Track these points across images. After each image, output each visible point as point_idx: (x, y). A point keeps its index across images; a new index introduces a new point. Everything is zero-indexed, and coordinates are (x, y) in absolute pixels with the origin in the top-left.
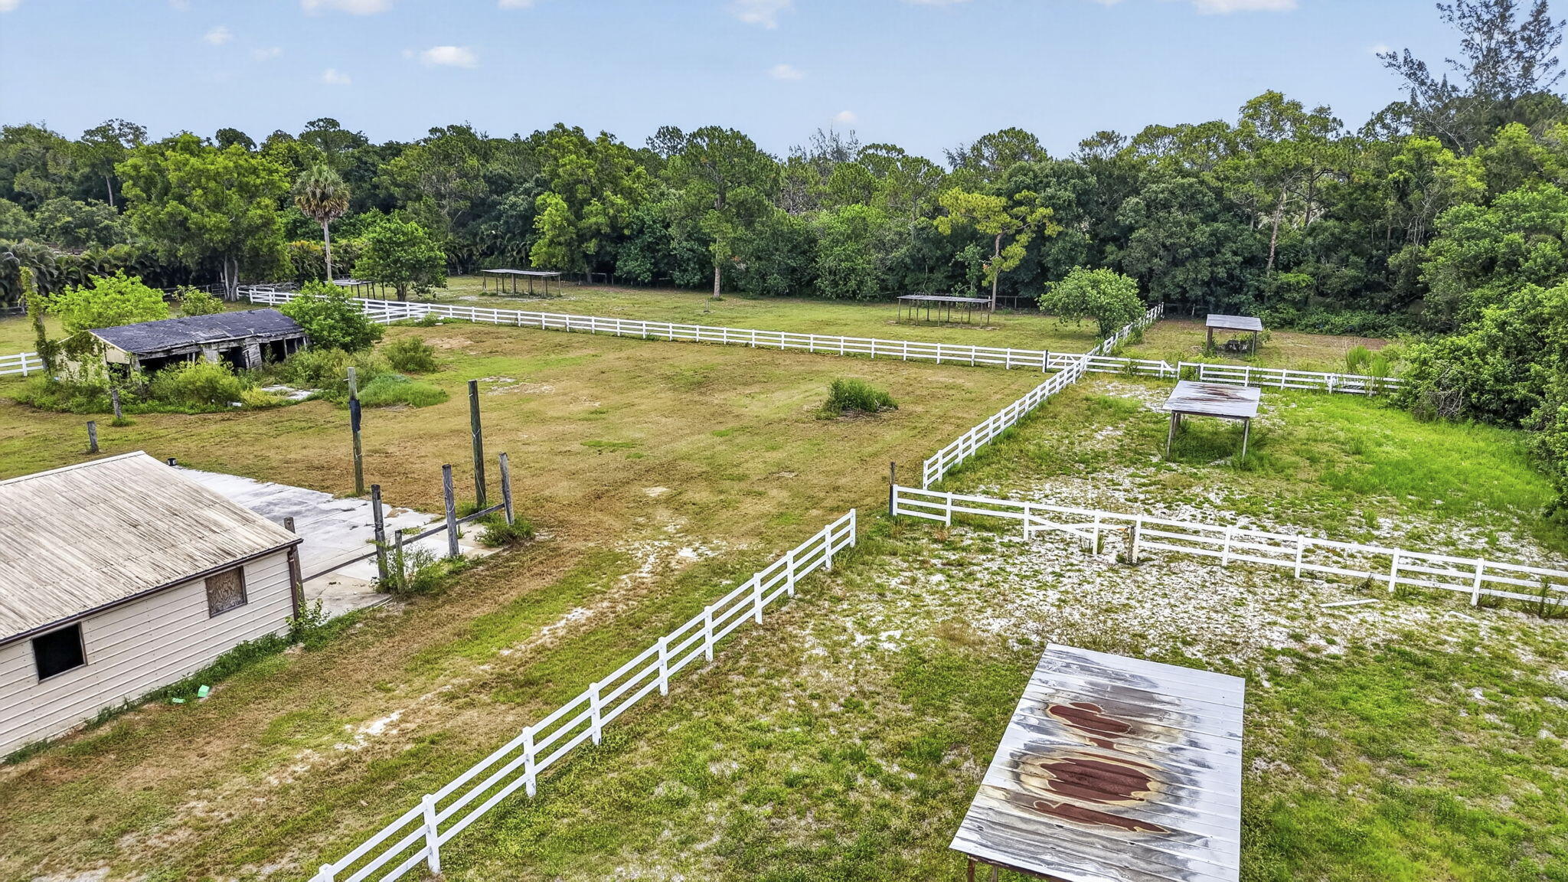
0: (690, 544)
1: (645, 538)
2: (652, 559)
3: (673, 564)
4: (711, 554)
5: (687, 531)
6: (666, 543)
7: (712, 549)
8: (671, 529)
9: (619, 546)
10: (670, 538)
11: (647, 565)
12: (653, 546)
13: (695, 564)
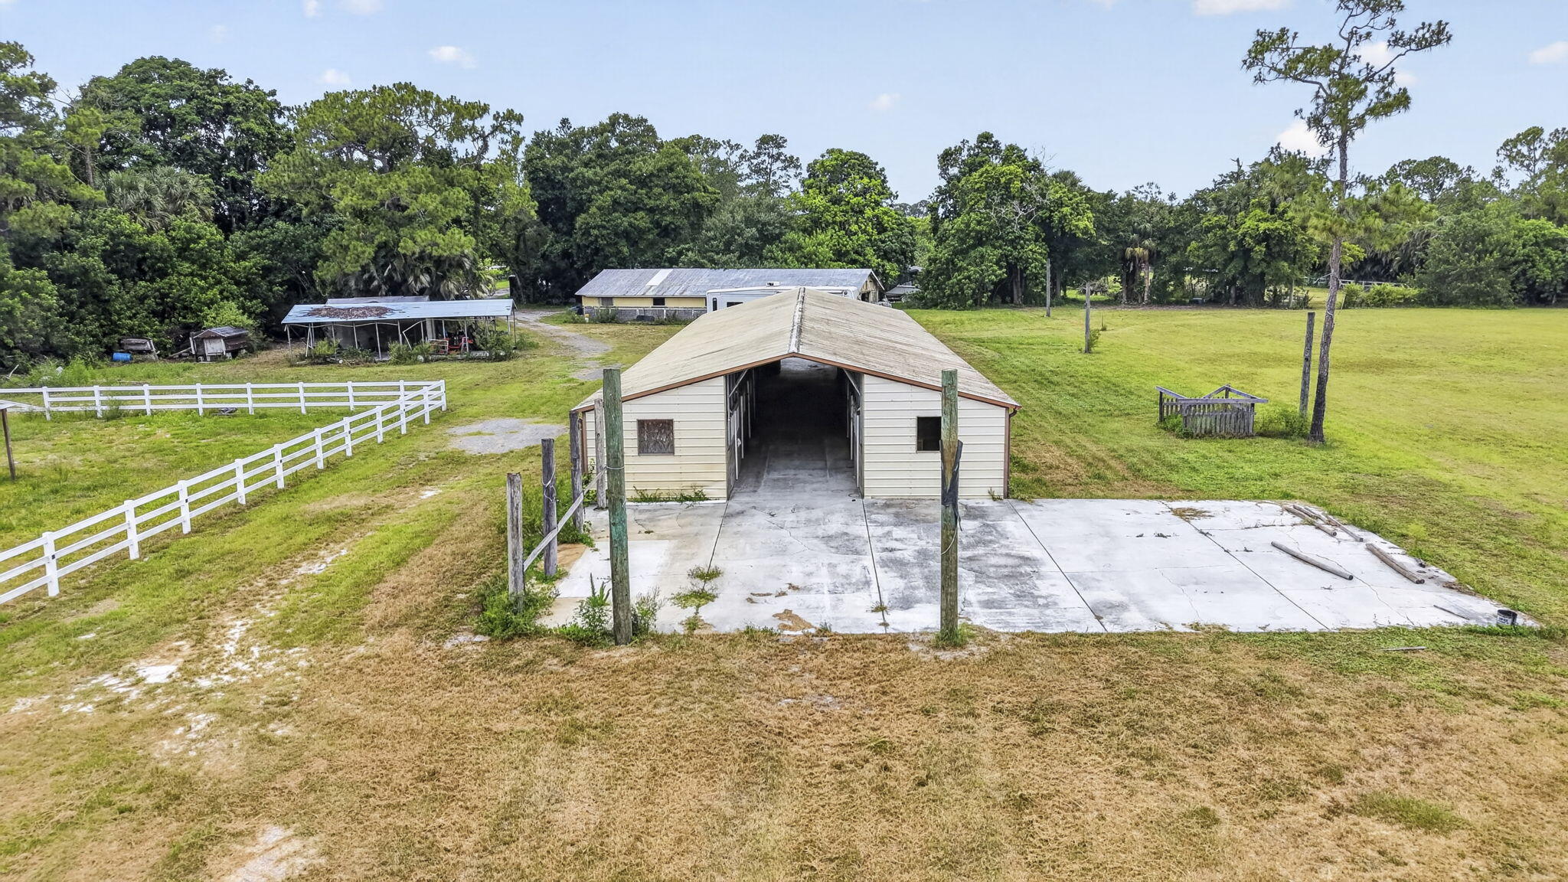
0: (151, 692)
1: (256, 685)
2: (230, 648)
3: (186, 646)
4: (107, 679)
5: (162, 723)
6: (204, 683)
7: (102, 690)
8: (201, 721)
9: (300, 655)
10: (198, 696)
11: (237, 636)
12: (234, 672)
13: (142, 656)
